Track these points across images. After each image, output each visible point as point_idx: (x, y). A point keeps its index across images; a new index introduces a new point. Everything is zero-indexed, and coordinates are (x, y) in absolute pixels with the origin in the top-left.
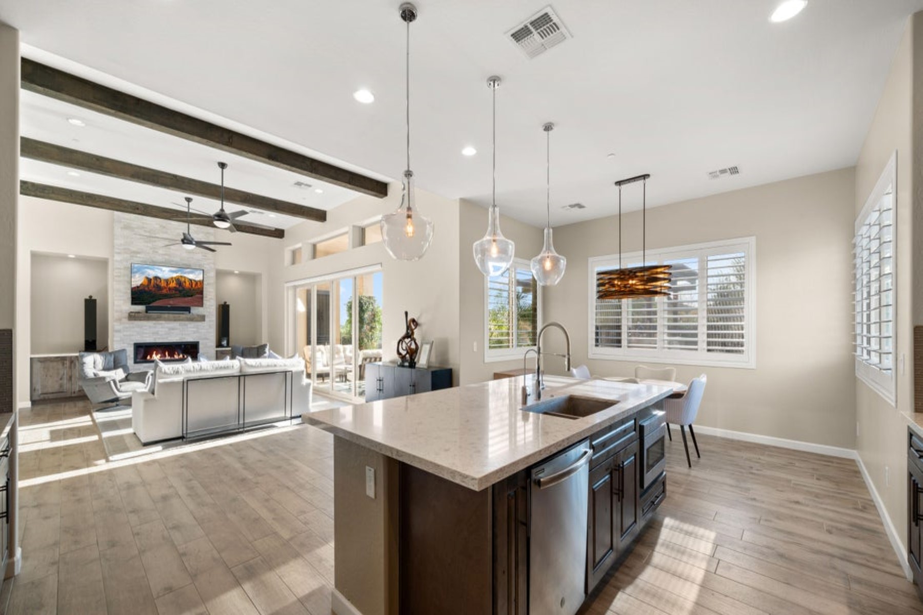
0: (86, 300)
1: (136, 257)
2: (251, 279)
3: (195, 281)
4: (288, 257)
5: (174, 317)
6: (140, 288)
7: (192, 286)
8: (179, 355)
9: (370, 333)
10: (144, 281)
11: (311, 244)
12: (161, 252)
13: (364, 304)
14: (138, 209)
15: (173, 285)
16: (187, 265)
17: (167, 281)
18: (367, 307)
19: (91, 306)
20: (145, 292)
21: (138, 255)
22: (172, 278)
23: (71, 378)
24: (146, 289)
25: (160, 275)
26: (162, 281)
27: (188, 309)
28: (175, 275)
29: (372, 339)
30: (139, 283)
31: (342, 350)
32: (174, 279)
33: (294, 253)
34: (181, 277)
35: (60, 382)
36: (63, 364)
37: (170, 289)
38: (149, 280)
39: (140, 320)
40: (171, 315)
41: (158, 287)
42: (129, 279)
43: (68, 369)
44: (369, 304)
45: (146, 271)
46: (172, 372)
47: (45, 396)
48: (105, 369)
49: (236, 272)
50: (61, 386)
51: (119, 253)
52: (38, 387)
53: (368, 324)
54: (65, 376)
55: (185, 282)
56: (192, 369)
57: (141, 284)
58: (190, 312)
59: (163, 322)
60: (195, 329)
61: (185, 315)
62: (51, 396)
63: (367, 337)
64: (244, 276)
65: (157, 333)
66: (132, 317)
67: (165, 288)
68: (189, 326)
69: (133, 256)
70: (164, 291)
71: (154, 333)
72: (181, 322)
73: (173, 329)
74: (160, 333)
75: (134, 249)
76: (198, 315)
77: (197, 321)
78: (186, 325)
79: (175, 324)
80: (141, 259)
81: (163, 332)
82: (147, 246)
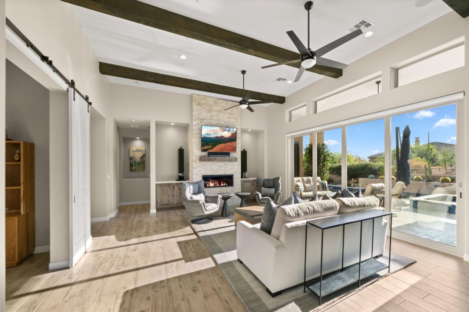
0: (179, 149)
1: (203, 122)
2: (256, 134)
4: (287, 116)
5: (222, 159)
8: (223, 184)
11: (314, 101)
12: (215, 118)
16: (228, 126)
19: (181, 153)
21: (204, 121)
23: (173, 196)
27: (228, 154)
33: (291, 113)
35: (169, 198)
36: (170, 187)
39: (206, 161)
40: (220, 158)
42: (199, 136)
43: (172, 190)
46: (295, 215)
47: (162, 206)
48: (195, 194)
50: (169, 200)
51: (195, 120)
52: (159, 201)
54: (171, 195)
58: (229, 156)
59: (216, 162)
60: (231, 167)
61: (227, 158)
62: (165, 206)
65: (213, 169)
66: (202, 159)
69: (201, 122)
71: (211, 169)
72: (225, 162)
73: (220, 166)
74: (214, 169)
75: (202, 117)
76: (234, 158)
77: (233, 161)
78: (227, 164)
79: (222, 164)
80: (205, 123)
81: (216, 169)
82: (208, 115)
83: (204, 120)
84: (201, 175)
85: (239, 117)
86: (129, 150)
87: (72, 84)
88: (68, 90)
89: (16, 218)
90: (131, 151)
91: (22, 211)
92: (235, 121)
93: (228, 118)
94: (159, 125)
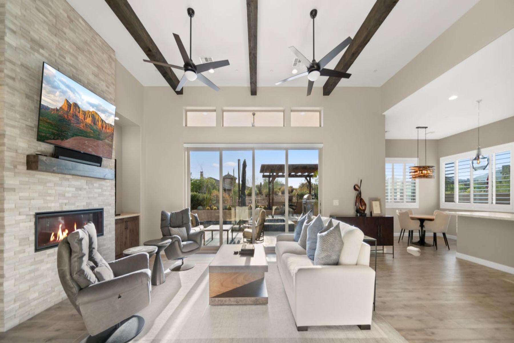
3: (105, 123)
4: (184, 116)
7: (103, 128)
11: (223, 110)
17: (84, 113)
26: (81, 112)
28: (92, 110)
32: (90, 114)
34: (96, 113)
37: (86, 125)
55: (98, 121)
58: (100, 167)
60: (100, 190)
65: (64, 195)
67: (82, 122)
71: (60, 195)
73: (80, 189)
79: (82, 181)
81: (70, 195)
83: (43, 48)
84: (33, 213)
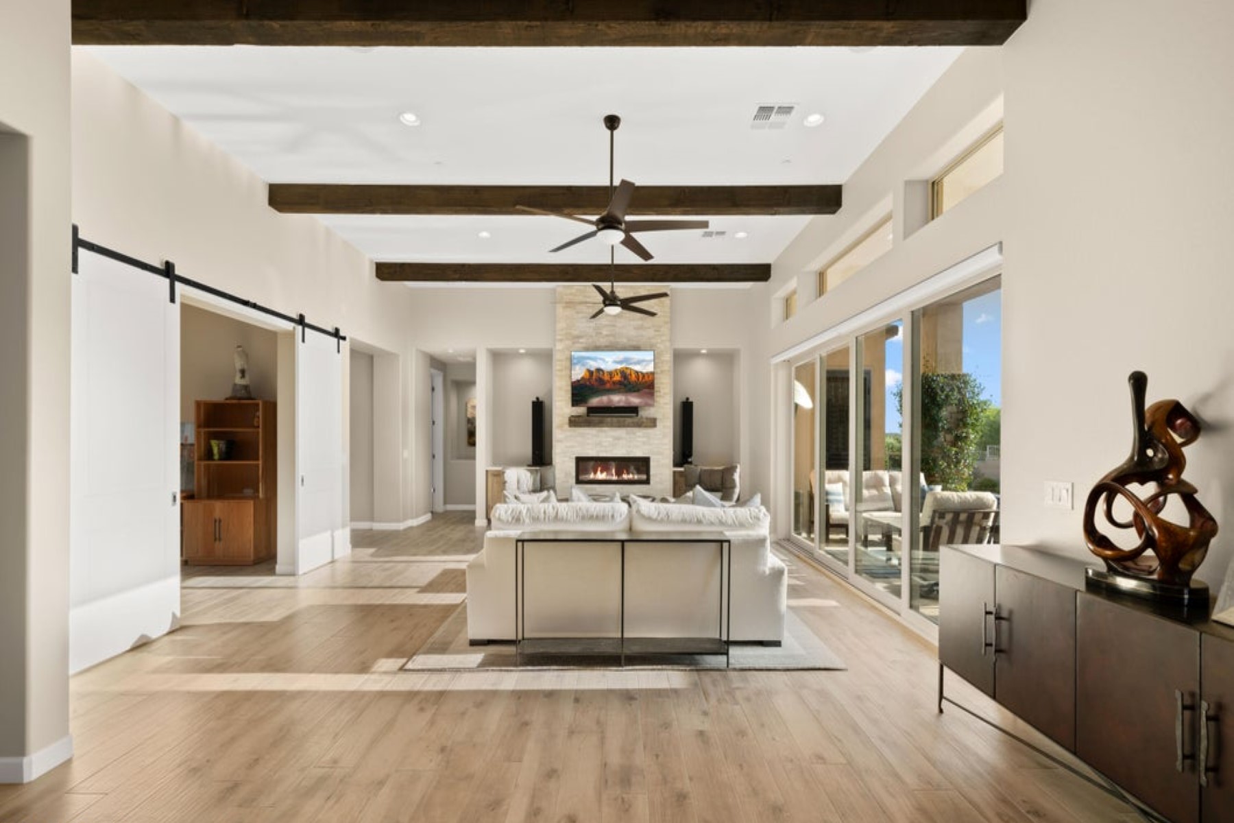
0: (534, 403)
1: (578, 342)
2: (725, 359)
3: (642, 373)
4: (777, 309)
5: (620, 422)
6: (581, 382)
7: (638, 379)
8: (628, 474)
9: (954, 450)
10: (585, 374)
11: (814, 272)
12: (605, 332)
13: (939, 391)
14: (567, 273)
15: (617, 378)
17: (610, 373)
18: (947, 396)
19: (539, 411)
20: (586, 386)
21: (581, 340)
22: (616, 370)
24: (588, 383)
25: (603, 367)
26: (605, 375)
27: (635, 411)
28: (619, 367)
29: (958, 462)
30: (579, 377)
31: (887, 482)
32: (618, 371)
33: (788, 302)
34: (627, 368)
37: (614, 383)
38: (591, 373)
39: (584, 427)
40: (615, 419)
41: (601, 381)
42: (568, 372)
44: (952, 390)
45: (587, 363)
49: (704, 351)
51: (561, 340)
53: (949, 431)
55: (631, 375)
56: (542, 515)
57: (583, 378)
59: (606, 429)
60: (644, 439)
61: (632, 418)
63: (946, 456)
64: (713, 355)
65: (601, 444)
66: (574, 422)
67: (609, 382)
68: (638, 434)
69: (574, 343)
70: (608, 386)
71: (597, 444)
72: (629, 429)
73: (618, 438)
74: (605, 444)
75: (576, 333)
76: (647, 419)
77: (646, 427)
78: (634, 434)
79: (621, 432)
80: (584, 345)
81: (607, 443)
82: (590, 327)
83: (581, 337)
84: (574, 456)
85: (666, 323)
86: (466, 404)
87: (301, 321)
88: (294, 328)
89: (252, 502)
90: (469, 406)
91: (261, 495)
92: (657, 333)
93: (637, 328)
94: (498, 357)
